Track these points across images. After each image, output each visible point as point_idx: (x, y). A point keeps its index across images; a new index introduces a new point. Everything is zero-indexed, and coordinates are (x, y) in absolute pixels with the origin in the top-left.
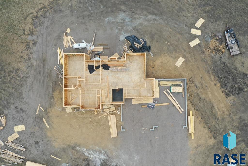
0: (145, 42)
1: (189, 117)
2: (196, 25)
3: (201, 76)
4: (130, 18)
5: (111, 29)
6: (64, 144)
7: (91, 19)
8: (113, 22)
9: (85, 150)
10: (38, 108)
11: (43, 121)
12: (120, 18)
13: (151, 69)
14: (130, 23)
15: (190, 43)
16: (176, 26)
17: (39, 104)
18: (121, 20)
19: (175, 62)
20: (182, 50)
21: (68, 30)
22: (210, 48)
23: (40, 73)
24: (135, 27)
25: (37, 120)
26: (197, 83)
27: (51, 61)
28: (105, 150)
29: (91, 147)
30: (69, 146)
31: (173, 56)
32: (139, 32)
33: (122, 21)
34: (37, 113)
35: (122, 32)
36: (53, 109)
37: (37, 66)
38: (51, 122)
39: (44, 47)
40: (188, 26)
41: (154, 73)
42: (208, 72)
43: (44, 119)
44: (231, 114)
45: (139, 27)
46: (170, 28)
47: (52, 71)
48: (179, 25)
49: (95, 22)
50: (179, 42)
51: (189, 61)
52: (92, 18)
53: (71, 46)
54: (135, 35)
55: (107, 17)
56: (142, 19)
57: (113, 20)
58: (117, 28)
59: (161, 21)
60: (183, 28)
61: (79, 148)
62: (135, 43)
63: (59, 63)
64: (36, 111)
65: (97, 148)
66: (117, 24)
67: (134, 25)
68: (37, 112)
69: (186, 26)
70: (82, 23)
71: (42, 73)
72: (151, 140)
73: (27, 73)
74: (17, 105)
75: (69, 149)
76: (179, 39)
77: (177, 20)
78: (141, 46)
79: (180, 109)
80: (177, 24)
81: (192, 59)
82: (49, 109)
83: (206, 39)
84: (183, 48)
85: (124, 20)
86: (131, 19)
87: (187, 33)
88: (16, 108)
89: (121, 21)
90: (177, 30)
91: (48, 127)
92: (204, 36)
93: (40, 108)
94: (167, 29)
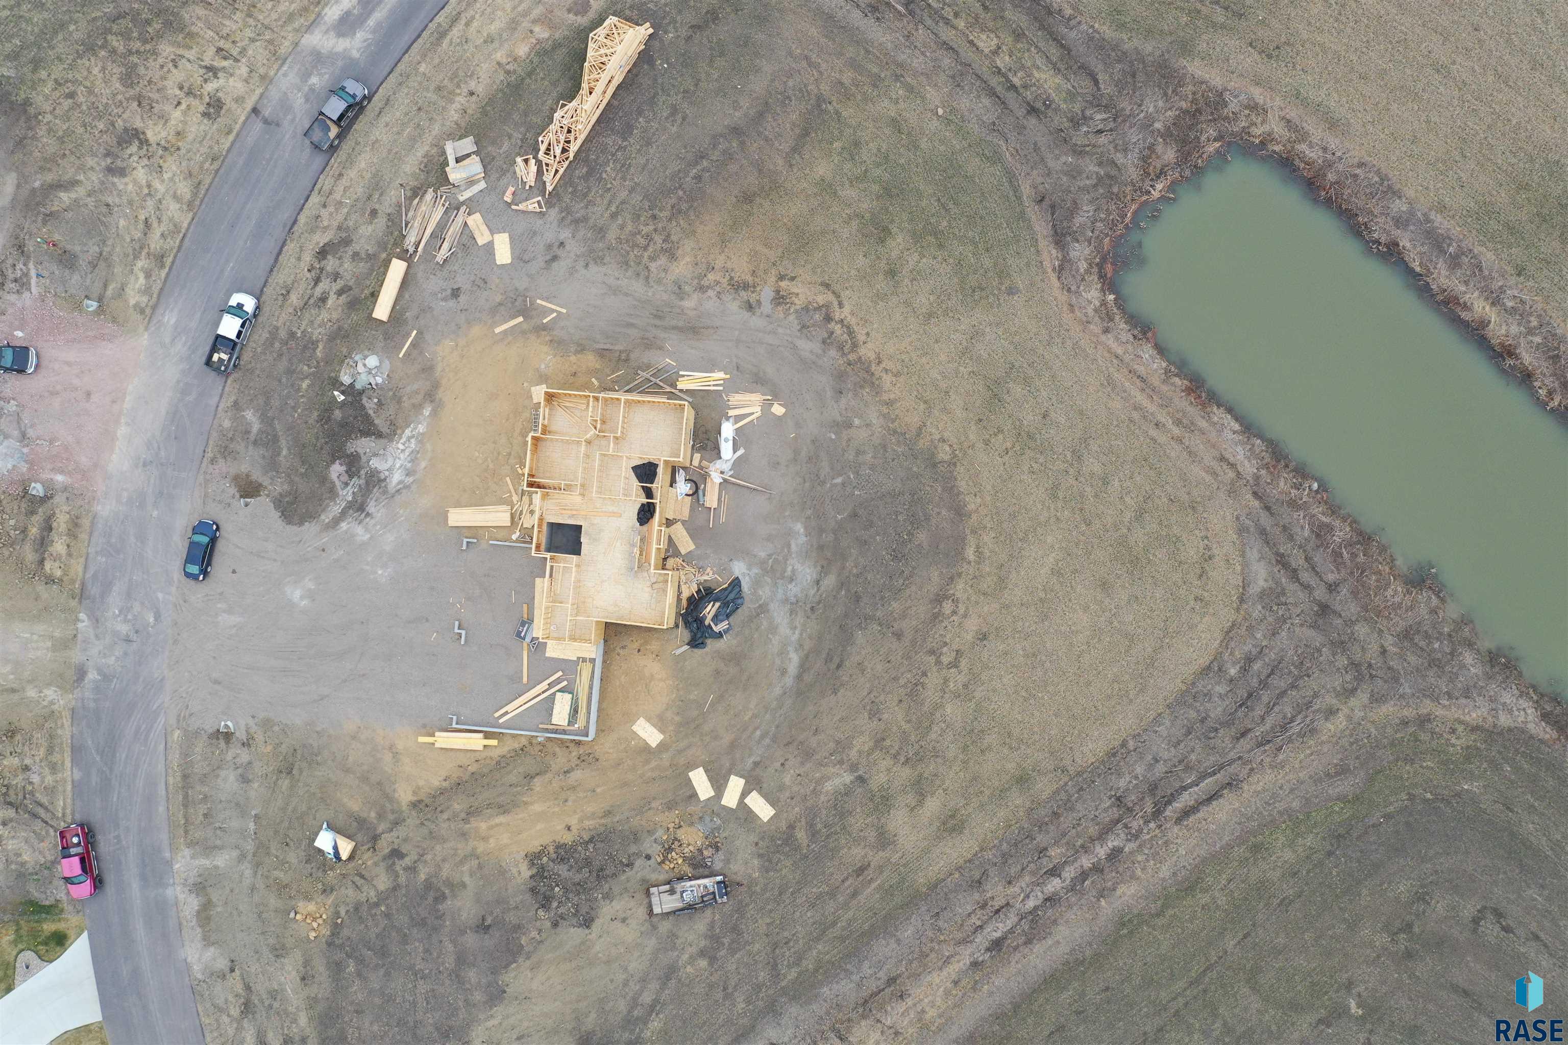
0: (720, 635)
1: (481, 735)
2: (754, 794)
3: (599, 790)
4: (795, 596)
5: (769, 538)
6: (443, 370)
7: (805, 481)
8: (789, 546)
9: (421, 428)
10: (553, 307)
11: (514, 317)
12: (798, 566)
13: (636, 645)
14: (780, 595)
15: (701, 770)
16: (758, 733)
17: (564, 311)
18: (793, 571)
19: (649, 720)
20: (682, 745)
21: (778, 410)
22: (680, 827)
23: (656, 316)
24: (768, 611)
25: (520, 299)
26: (577, 775)
27: (693, 351)
28: (414, 487)
29: (429, 446)
30: (436, 386)
31: (669, 715)
32: (751, 619)
33: (789, 572)
34: (539, 301)
35: (756, 570)
36: (545, 349)
37: (679, 311)
38: (510, 338)
39: (737, 333)
40: (753, 769)
41: (621, 652)
42: (608, 813)
43: (521, 319)
44: (477, 862)
45: (765, 623)
46: (755, 716)
47: (659, 352)
48: (759, 742)
49: (795, 491)
50: (707, 739)
51: (647, 762)
52: (807, 485)
53: (731, 413)
54: (744, 607)
55: (806, 528)
56: (788, 632)
57: (794, 547)
58: (770, 556)
59: (778, 691)
60: (750, 756)
61: (427, 412)
62: (717, 605)
63: (681, 373)
64: (547, 299)
65: (423, 464)
66: (780, 558)
67: (772, 606)
68: (544, 303)
69: (756, 764)
70: (796, 452)
71: (658, 322)
72: (427, 620)
73: (659, 281)
74: (568, 247)
75: (428, 383)
76: (716, 738)
77: (774, 740)
78: (707, 623)
79: (507, 713)
80: (763, 737)
81: (652, 770)
82: (548, 338)
83: (707, 819)
84: (689, 747)
85: (791, 580)
86: (793, 600)
87: (733, 765)
88: (562, 244)
89: (789, 569)
90: (744, 736)
91: (498, 330)
92: (718, 815)
93: (553, 311)
94: (752, 706)
